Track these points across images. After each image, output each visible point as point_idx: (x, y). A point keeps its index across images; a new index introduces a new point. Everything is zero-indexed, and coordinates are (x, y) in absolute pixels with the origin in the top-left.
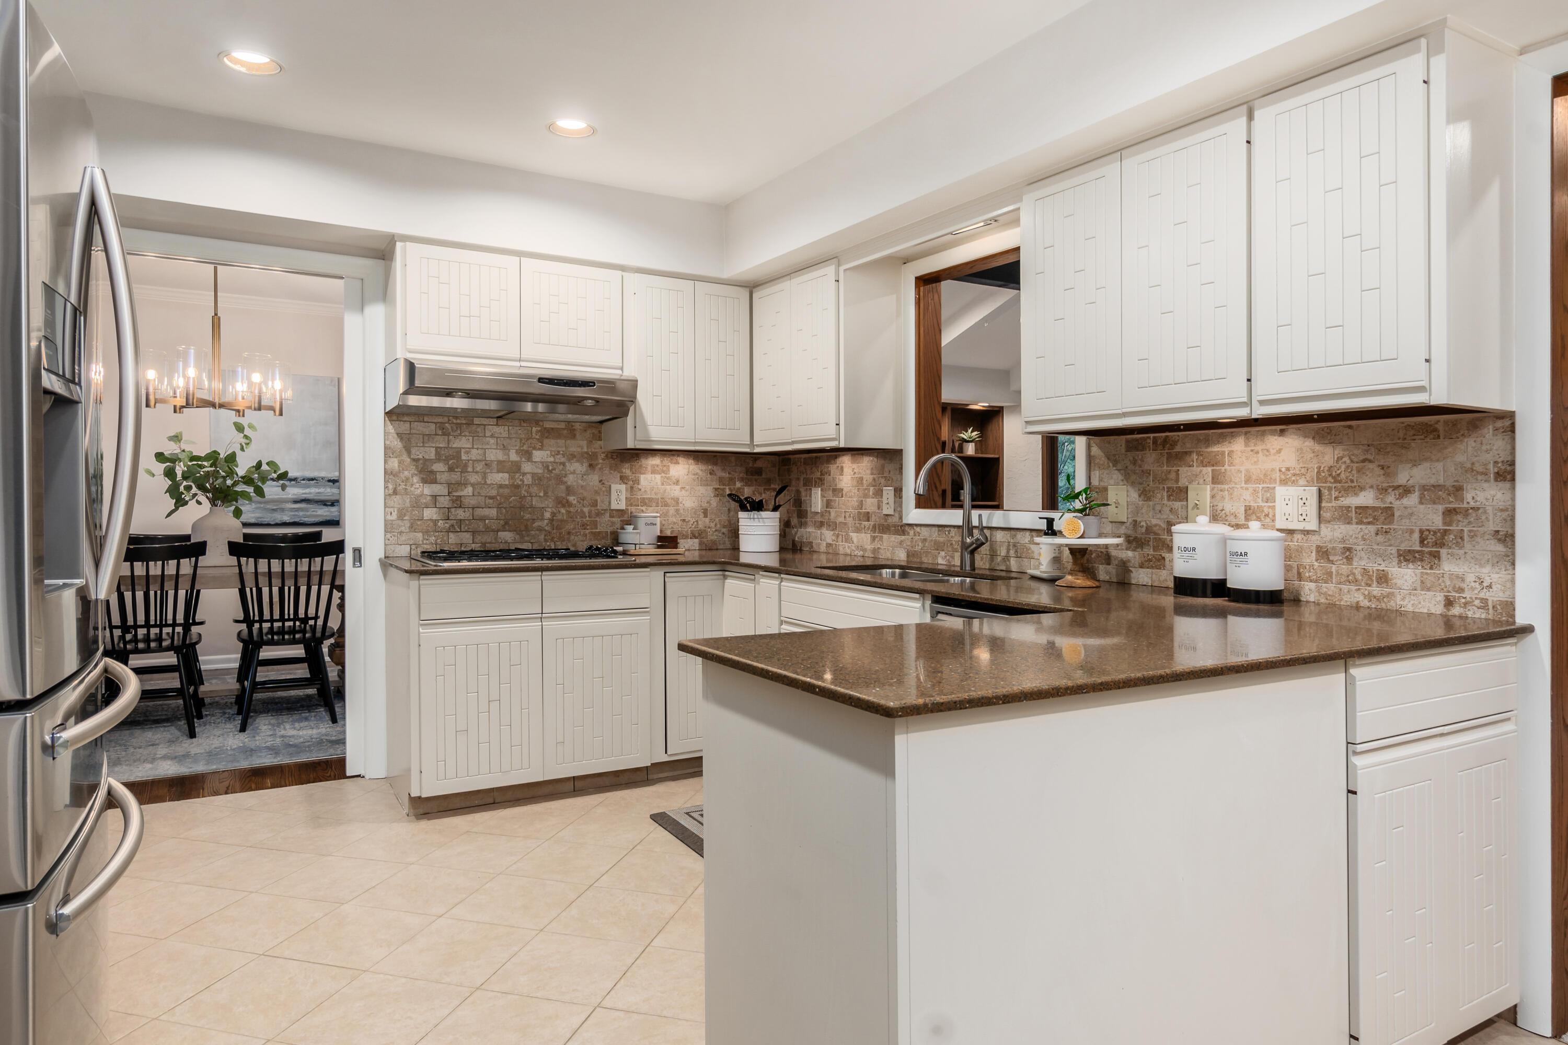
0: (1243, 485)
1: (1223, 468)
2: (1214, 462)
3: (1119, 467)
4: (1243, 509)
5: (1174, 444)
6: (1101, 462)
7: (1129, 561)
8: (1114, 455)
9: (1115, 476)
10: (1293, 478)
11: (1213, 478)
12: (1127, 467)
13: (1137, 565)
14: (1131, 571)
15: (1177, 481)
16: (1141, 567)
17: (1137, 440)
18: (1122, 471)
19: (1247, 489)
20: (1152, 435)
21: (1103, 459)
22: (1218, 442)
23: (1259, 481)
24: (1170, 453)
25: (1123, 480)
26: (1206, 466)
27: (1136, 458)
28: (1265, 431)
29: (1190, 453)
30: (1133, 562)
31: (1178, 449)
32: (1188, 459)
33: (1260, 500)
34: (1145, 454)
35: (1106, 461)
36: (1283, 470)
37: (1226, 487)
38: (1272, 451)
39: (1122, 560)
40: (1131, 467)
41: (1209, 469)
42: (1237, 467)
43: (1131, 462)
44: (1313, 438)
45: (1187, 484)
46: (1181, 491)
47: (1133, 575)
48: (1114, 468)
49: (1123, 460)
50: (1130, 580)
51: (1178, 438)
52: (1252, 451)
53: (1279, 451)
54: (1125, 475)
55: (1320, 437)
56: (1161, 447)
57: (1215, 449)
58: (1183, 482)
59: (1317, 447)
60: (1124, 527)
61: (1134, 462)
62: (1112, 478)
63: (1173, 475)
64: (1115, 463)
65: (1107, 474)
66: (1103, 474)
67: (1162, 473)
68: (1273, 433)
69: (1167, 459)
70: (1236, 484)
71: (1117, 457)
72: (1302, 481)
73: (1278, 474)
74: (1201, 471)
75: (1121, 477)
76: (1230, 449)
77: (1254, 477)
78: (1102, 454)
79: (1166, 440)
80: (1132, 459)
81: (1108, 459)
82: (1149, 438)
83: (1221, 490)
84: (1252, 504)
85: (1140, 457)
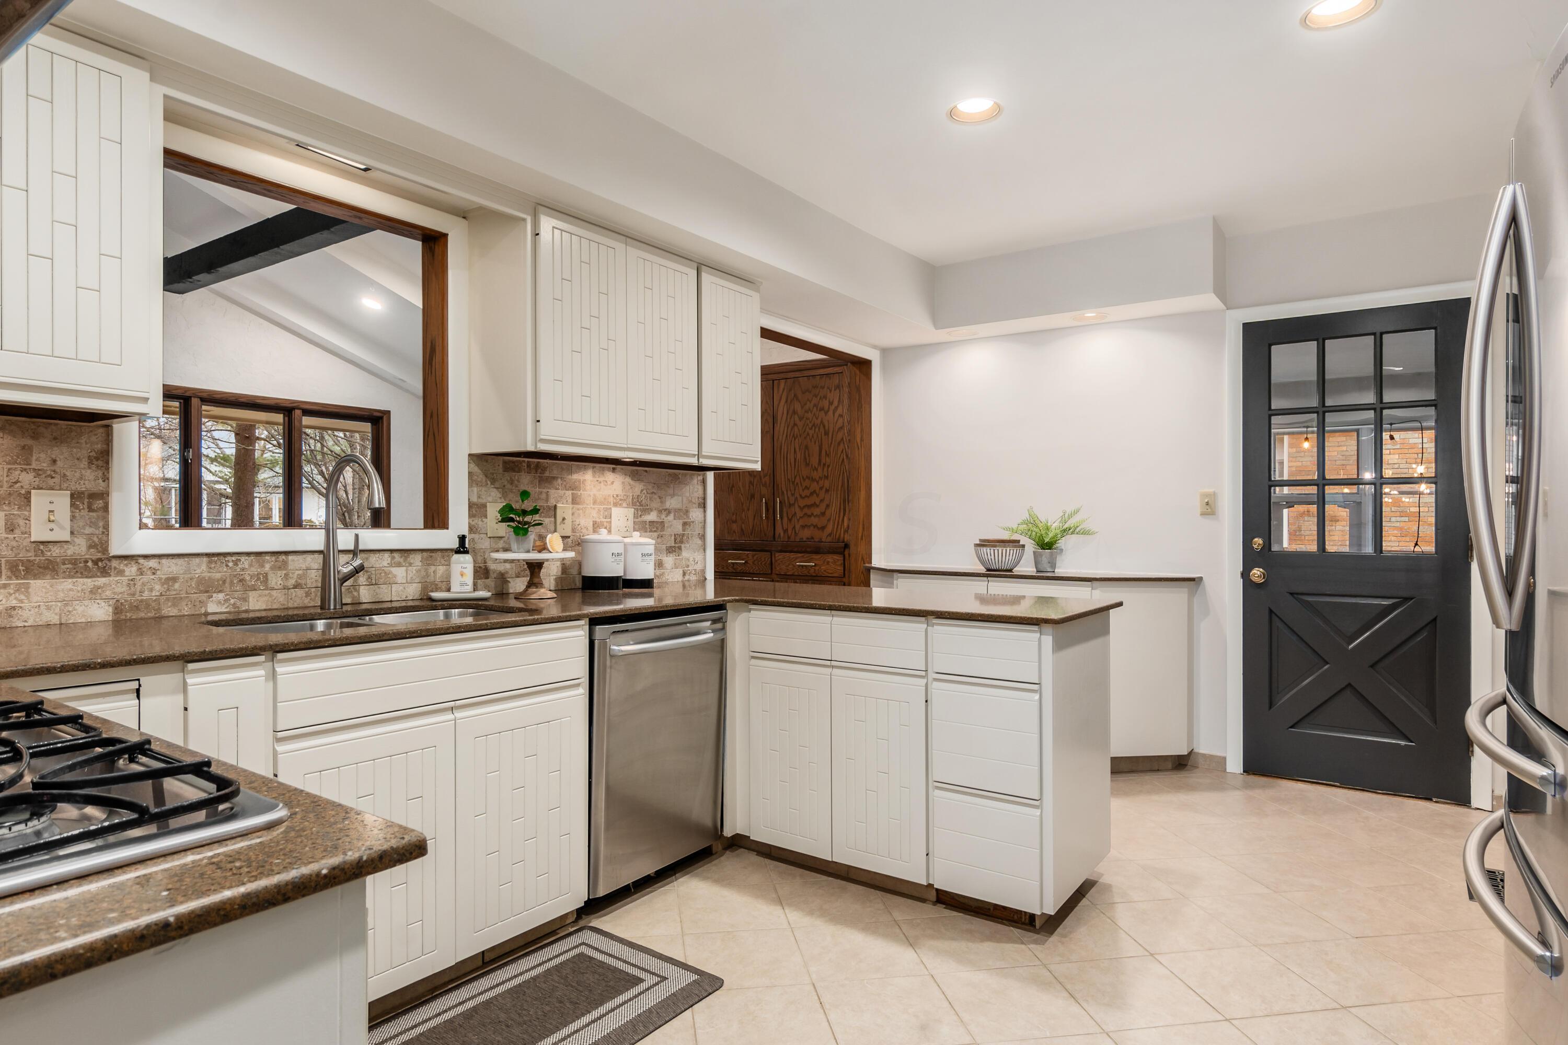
0: (592, 506)
1: (579, 492)
2: (574, 487)
3: (497, 485)
4: (592, 523)
5: (544, 470)
6: (479, 480)
7: (507, 572)
8: (493, 474)
9: (493, 494)
10: (620, 502)
11: (573, 500)
12: (504, 486)
13: (514, 576)
14: (509, 582)
15: (547, 500)
16: (518, 577)
17: (513, 462)
18: (500, 490)
19: (594, 509)
20: (526, 460)
21: (481, 476)
22: (577, 472)
23: (602, 503)
24: (542, 477)
25: (501, 498)
26: (568, 490)
27: (513, 478)
28: (604, 467)
29: (557, 478)
30: (510, 573)
31: (547, 474)
32: (555, 483)
33: (601, 517)
34: (520, 475)
35: (484, 479)
36: (615, 496)
37: (581, 506)
38: (609, 483)
39: (500, 572)
40: (508, 486)
41: (570, 492)
42: (588, 493)
43: (508, 482)
44: (630, 476)
45: (555, 503)
46: (550, 509)
47: (510, 585)
48: (493, 486)
49: (501, 479)
50: (508, 589)
51: (547, 465)
52: (597, 481)
53: (612, 483)
54: (503, 494)
55: (635, 476)
56: (534, 471)
57: (575, 477)
58: (552, 502)
59: (632, 482)
60: (502, 542)
61: (511, 482)
62: (490, 495)
63: (544, 496)
64: (493, 481)
65: (485, 491)
66: (481, 491)
67: (535, 493)
68: (609, 470)
69: (539, 482)
70: (587, 505)
71: (495, 475)
72: (625, 505)
73: (612, 499)
74: (565, 494)
75: (499, 495)
76: (583, 478)
77: (598, 501)
78: (479, 471)
79: (538, 466)
80: (509, 479)
81: (486, 476)
82: (524, 461)
83: (578, 510)
84: (597, 520)
85: (516, 478)
